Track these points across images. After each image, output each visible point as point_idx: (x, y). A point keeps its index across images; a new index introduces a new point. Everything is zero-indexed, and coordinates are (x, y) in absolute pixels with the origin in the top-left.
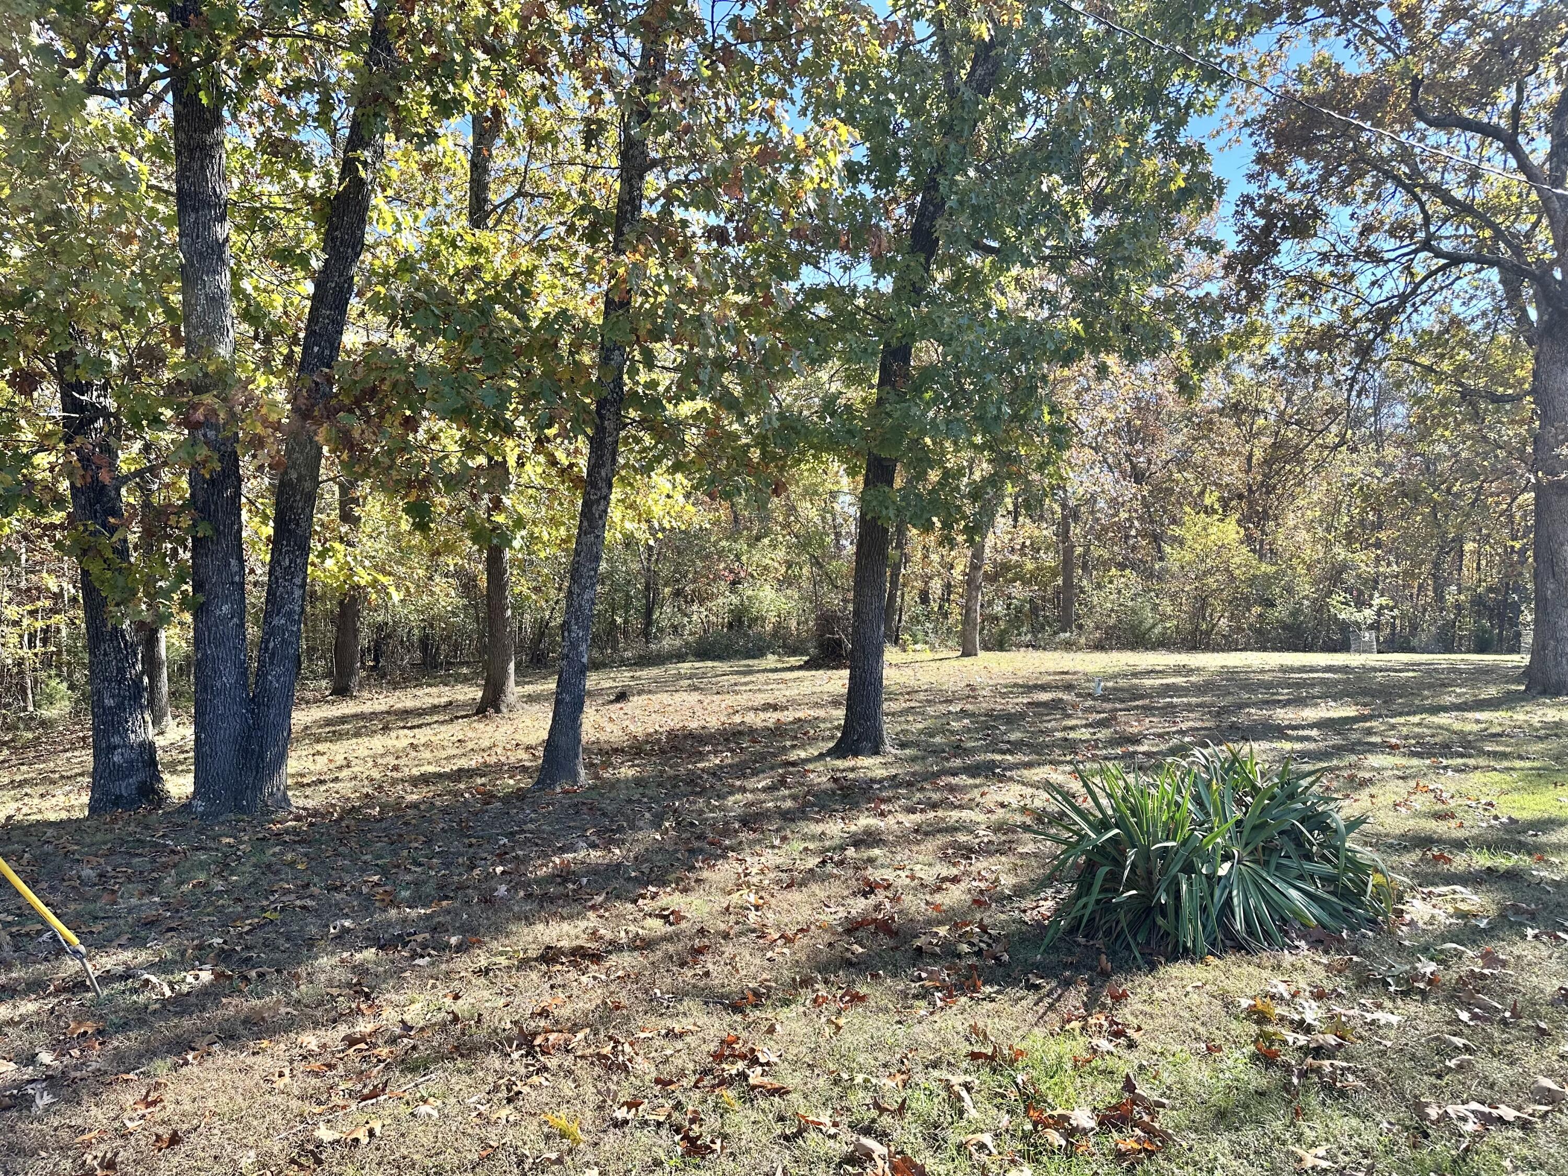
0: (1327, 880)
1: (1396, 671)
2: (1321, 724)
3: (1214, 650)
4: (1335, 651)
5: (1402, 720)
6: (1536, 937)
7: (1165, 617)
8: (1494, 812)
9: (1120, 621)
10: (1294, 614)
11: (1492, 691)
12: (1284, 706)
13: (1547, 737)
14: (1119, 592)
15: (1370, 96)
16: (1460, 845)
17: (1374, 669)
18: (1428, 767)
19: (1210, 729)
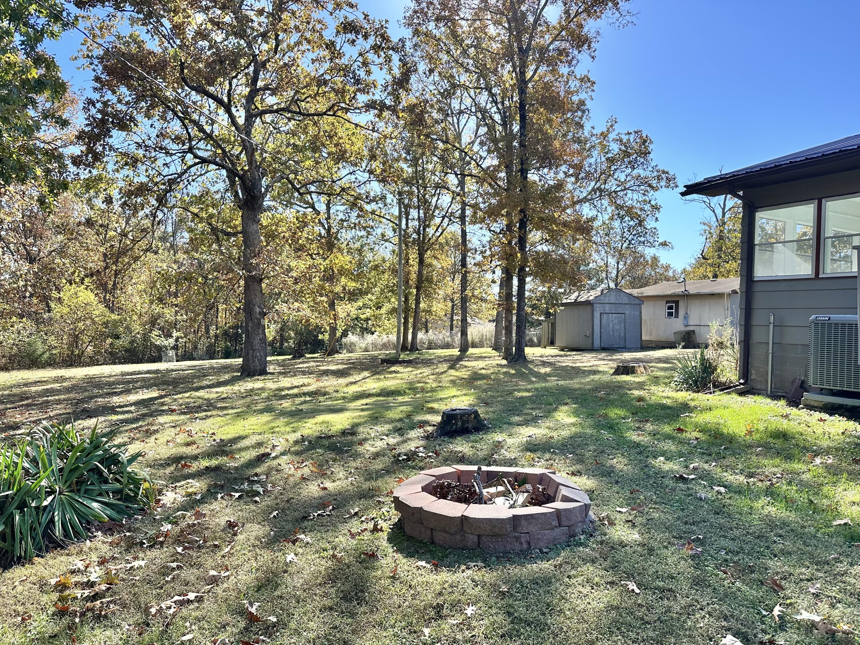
0: (116, 492)
1: (183, 370)
2: (137, 403)
3: (83, 366)
4: (155, 362)
5: (180, 396)
6: (222, 497)
7: (51, 348)
8: (214, 437)
9: (20, 351)
10: (132, 342)
11: (227, 377)
12: (119, 395)
13: (246, 396)
14: (19, 333)
15: (158, 63)
16: (195, 458)
17: (173, 370)
18: (188, 419)
19: (69, 413)
